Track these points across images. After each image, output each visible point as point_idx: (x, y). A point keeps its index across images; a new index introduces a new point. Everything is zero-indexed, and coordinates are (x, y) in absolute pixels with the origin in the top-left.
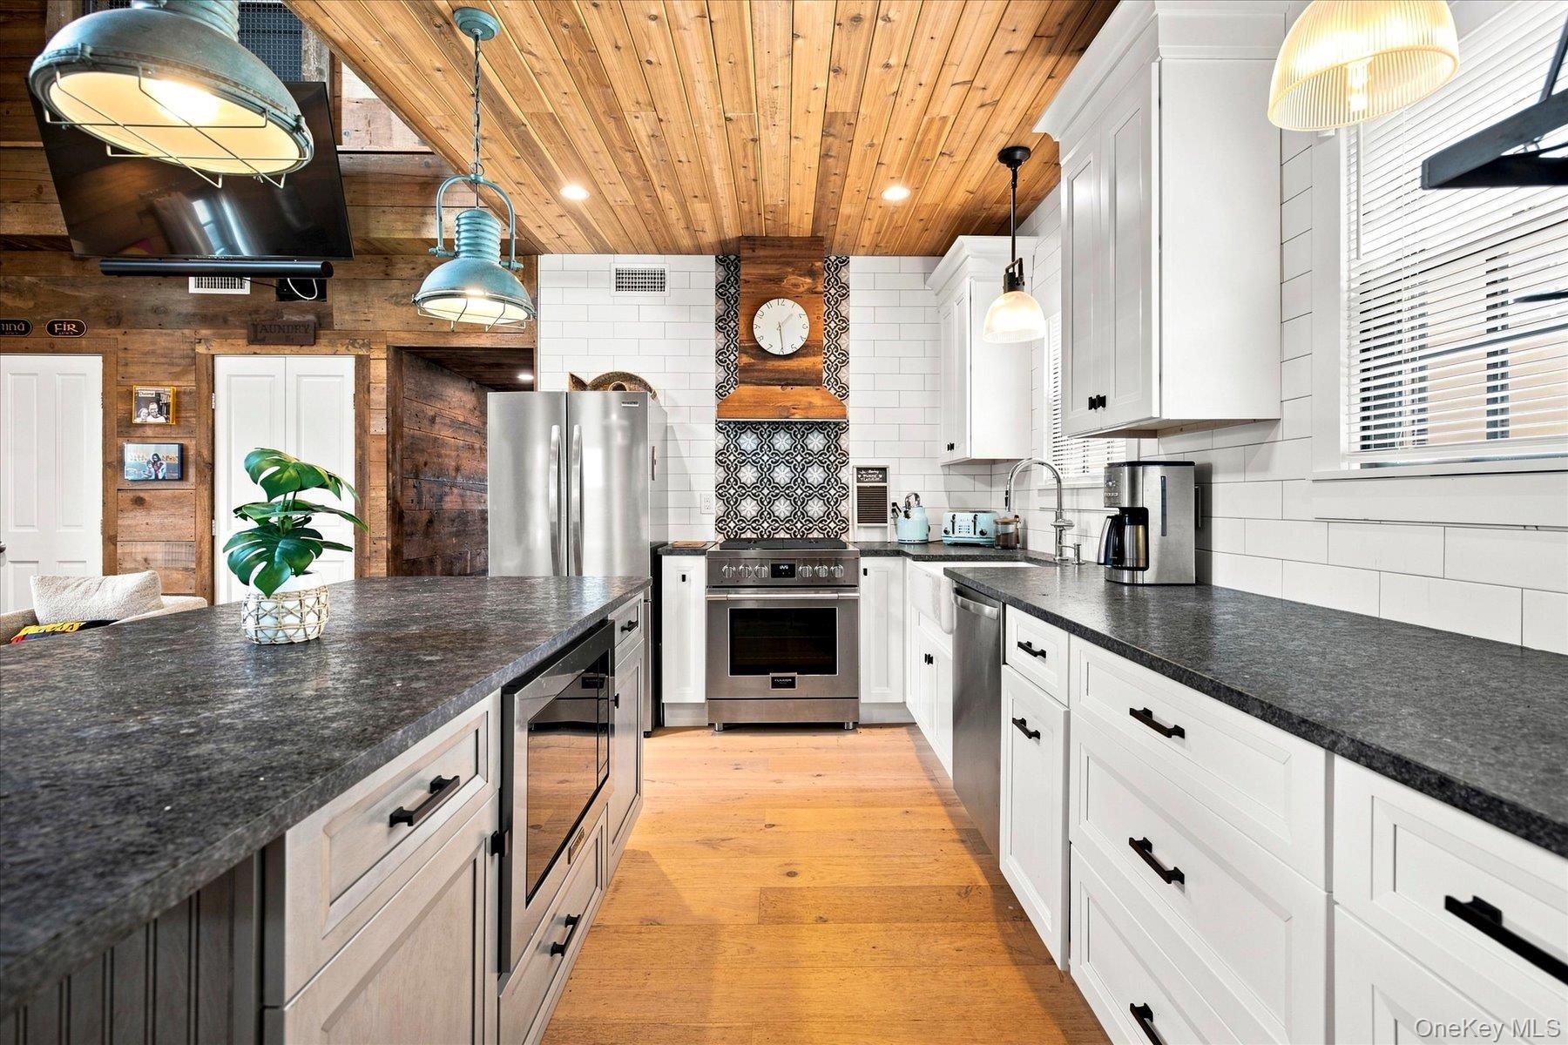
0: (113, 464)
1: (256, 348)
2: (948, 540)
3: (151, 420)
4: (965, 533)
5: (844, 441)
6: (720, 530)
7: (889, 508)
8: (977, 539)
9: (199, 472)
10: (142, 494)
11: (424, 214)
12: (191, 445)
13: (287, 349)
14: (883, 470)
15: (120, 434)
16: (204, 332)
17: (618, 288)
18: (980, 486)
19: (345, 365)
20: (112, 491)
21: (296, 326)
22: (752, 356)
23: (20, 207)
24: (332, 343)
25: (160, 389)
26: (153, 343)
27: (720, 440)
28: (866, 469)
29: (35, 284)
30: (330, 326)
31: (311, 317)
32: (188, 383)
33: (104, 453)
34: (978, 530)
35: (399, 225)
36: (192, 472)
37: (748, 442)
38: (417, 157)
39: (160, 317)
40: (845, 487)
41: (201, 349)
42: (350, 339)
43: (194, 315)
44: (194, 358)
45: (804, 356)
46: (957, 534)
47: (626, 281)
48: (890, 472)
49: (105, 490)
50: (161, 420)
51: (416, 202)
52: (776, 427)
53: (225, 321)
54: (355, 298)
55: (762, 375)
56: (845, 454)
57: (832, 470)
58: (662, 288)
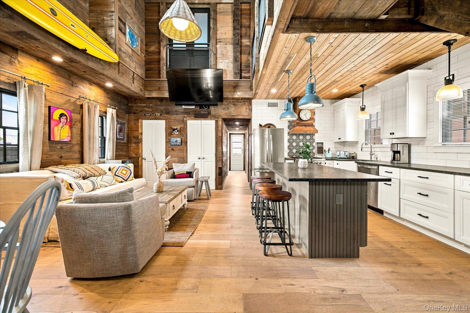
0: (168, 142)
1: (196, 119)
2: (339, 157)
3: (175, 133)
4: (342, 156)
5: (314, 137)
6: (288, 155)
7: (324, 151)
8: (346, 157)
9: (184, 143)
10: (174, 148)
11: (234, 93)
12: (183, 138)
13: (202, 119)
14: (322, 143)
15: (169, 136)
16: (185, 115)
17: (268, 106)
18: (342, 146)
19: (213, 122)
20: (167, 147)
21: (204, 114)
22: (299, 121)
23: (155, 91)
24: (211, 118)
25: (177, 127)
26: (176, 118)
27: (289, 137)
28: (319, 143)
29: (152, 106)
30: (210, 114)
31: (207, 112)
32: (182, 126)
33: (166, 140)
34: (346, 155)
35: (229, 95)
36: (183, 143)
37: (294, 137)
38: (233, 81)
39: (177, 113)
40: (314, 147)
41: (185, 119)
42: (215, 117)
43: (184, 112)
44: (183, 120)
45: (309, 120)
46: (341, 156)
47: (270, 105)
48: (324, 143)
49: (166, 147)
50: (178, 133)
51: (232, 90)
52: (300, 134)
53: (190, 113)
54: (215, 109)
55: (301, 124)
56: (314, 140)
57: (311, 143)
58: (277, 106)
